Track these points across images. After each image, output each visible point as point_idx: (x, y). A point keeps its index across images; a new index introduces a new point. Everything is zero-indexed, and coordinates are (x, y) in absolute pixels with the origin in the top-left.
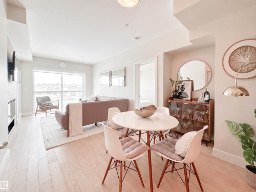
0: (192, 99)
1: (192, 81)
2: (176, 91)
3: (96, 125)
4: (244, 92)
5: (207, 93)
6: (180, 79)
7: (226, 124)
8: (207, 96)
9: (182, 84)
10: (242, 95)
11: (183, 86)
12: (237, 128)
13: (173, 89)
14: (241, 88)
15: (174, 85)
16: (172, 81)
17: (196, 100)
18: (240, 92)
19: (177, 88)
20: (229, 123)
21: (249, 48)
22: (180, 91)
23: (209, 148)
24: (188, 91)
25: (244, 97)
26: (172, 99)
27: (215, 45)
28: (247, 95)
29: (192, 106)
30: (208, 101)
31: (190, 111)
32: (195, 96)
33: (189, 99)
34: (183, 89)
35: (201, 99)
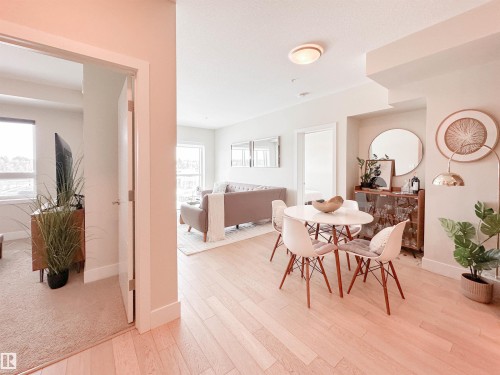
0: (392, 189)
1: (393, 162)
2: (367, 176)
3: (237, 227)
4: (459, 181)
5: (416, 180)
6: (372, 158)
7: (440, 223)
8: (416, 184)
9: (377, 165)
10: (455, 184)
11: (378, 168)
12: (453, 227)
13: (362, 173)
14: (455, 176)
15: (364, 167)
16: (360, 160)
17: (399, 190)
18: (453, 180)
19: (368, 172)
20: (443, 221)
21: (472, 121)
22: (373, 176)
23: (417, 259)
24: (385, 176)
25: (458, 187)
26: (360, 188)
27: (425, 108)
28: (462, 184)
29: (392, 200)
30: (416, 192)
31: (389, 207)
32: (397, 184)
33: (388, 188)
34: (378, 173)
35: (407, 188)
